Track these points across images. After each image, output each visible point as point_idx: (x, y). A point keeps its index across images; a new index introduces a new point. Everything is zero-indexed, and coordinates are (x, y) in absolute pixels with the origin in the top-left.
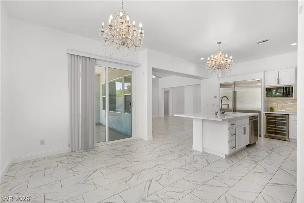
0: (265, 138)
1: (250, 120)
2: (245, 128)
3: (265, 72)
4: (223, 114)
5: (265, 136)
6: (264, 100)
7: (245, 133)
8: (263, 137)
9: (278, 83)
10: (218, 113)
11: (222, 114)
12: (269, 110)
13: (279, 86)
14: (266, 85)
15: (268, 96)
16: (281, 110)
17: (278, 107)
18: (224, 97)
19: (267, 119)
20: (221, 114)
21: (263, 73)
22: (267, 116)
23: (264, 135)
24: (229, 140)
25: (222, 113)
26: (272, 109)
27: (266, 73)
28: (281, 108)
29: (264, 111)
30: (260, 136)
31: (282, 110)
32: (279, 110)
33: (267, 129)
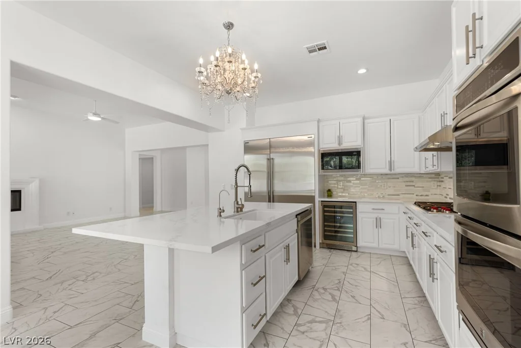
0: (322, 249)
1: (298, 221)
2: (287, 247)
3: (319, 121)
4: (241, 210)
5: (323, 246)
6: (319, 176)
7: (288, 260)
8: (319, 247)
9: (340, 144)
10: (224, 211)
11: (238, 212)
12: (326, 194)
13: (341, 149)
14: (321, 147)
15: (324, 168)
16: (342, 193)
17: (338, 188)
18: (241, 167)
19: (324, 211)
20: (236, 213)
21: (316, 122)
22: (324, 206)
23: (320, 243)
24: (244, 306)
25: (237, 208)
26: (329, 193)
27: (321, 124)
28: (342, 190)
29: (319, 197)
30: (315, 246)
31: (344, 194)
32: (340, 194)
33: (325, 231)
